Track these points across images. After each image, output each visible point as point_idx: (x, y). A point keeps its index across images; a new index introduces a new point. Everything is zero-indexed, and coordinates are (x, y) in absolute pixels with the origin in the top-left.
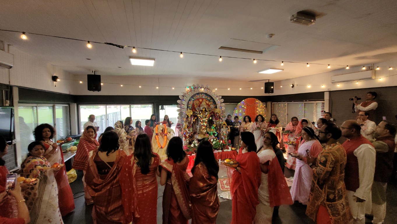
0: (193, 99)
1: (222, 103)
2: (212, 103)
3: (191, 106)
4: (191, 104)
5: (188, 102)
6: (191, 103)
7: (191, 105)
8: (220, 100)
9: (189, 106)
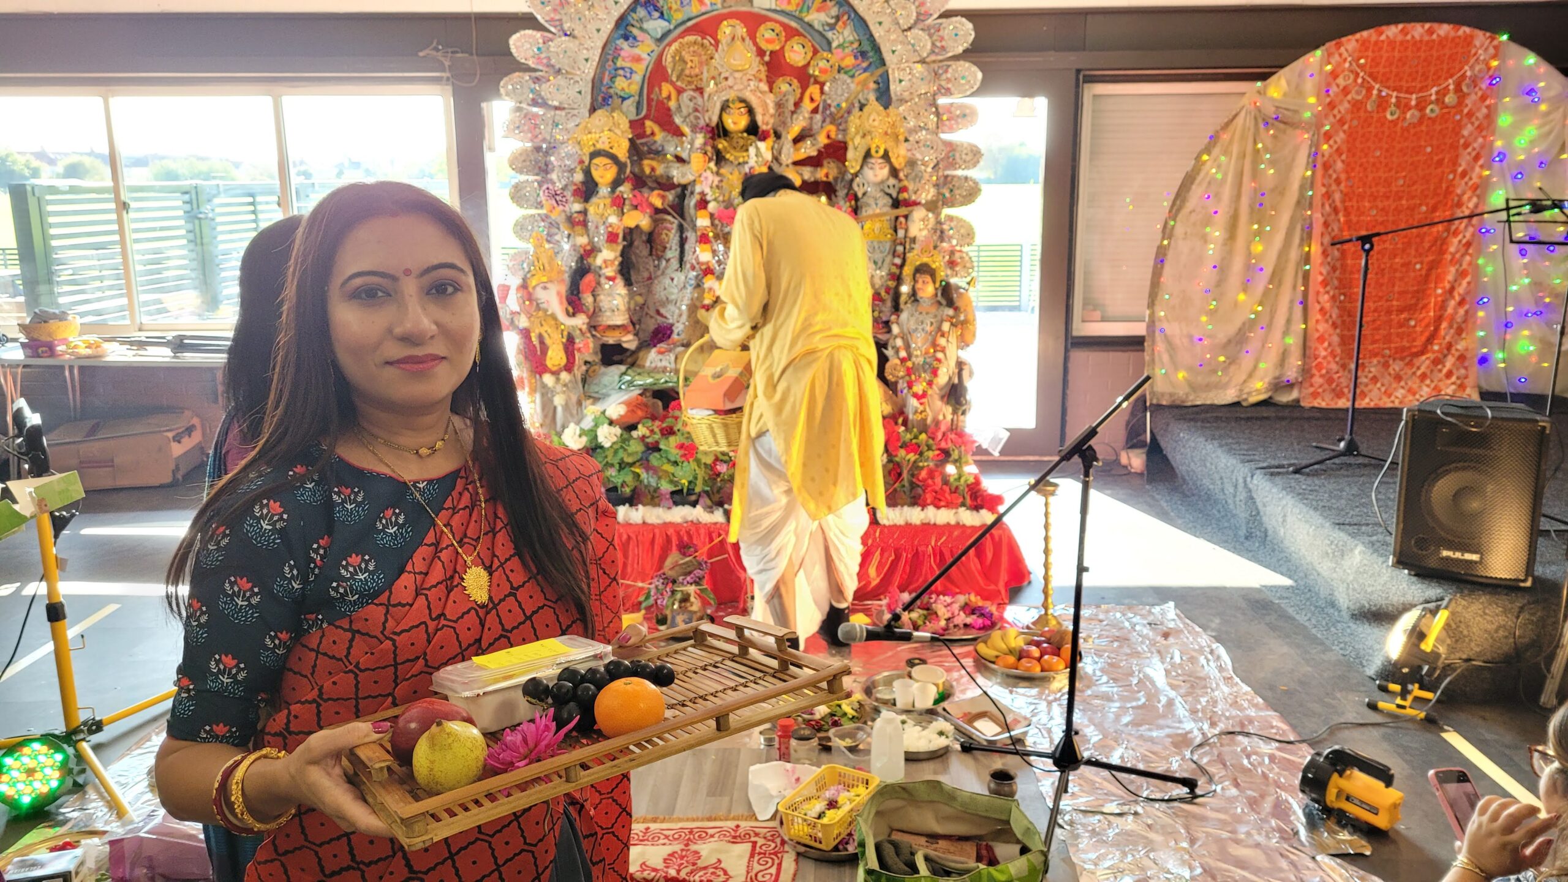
0: (657, 26)
1: (956, 58)
2: (849, 61)
3: (634, 88)
4: (640, 69)
5: (609, 53)
6: (638, 59)
7: (637, 78)
8: (932, 31)
9: (621, 84)
